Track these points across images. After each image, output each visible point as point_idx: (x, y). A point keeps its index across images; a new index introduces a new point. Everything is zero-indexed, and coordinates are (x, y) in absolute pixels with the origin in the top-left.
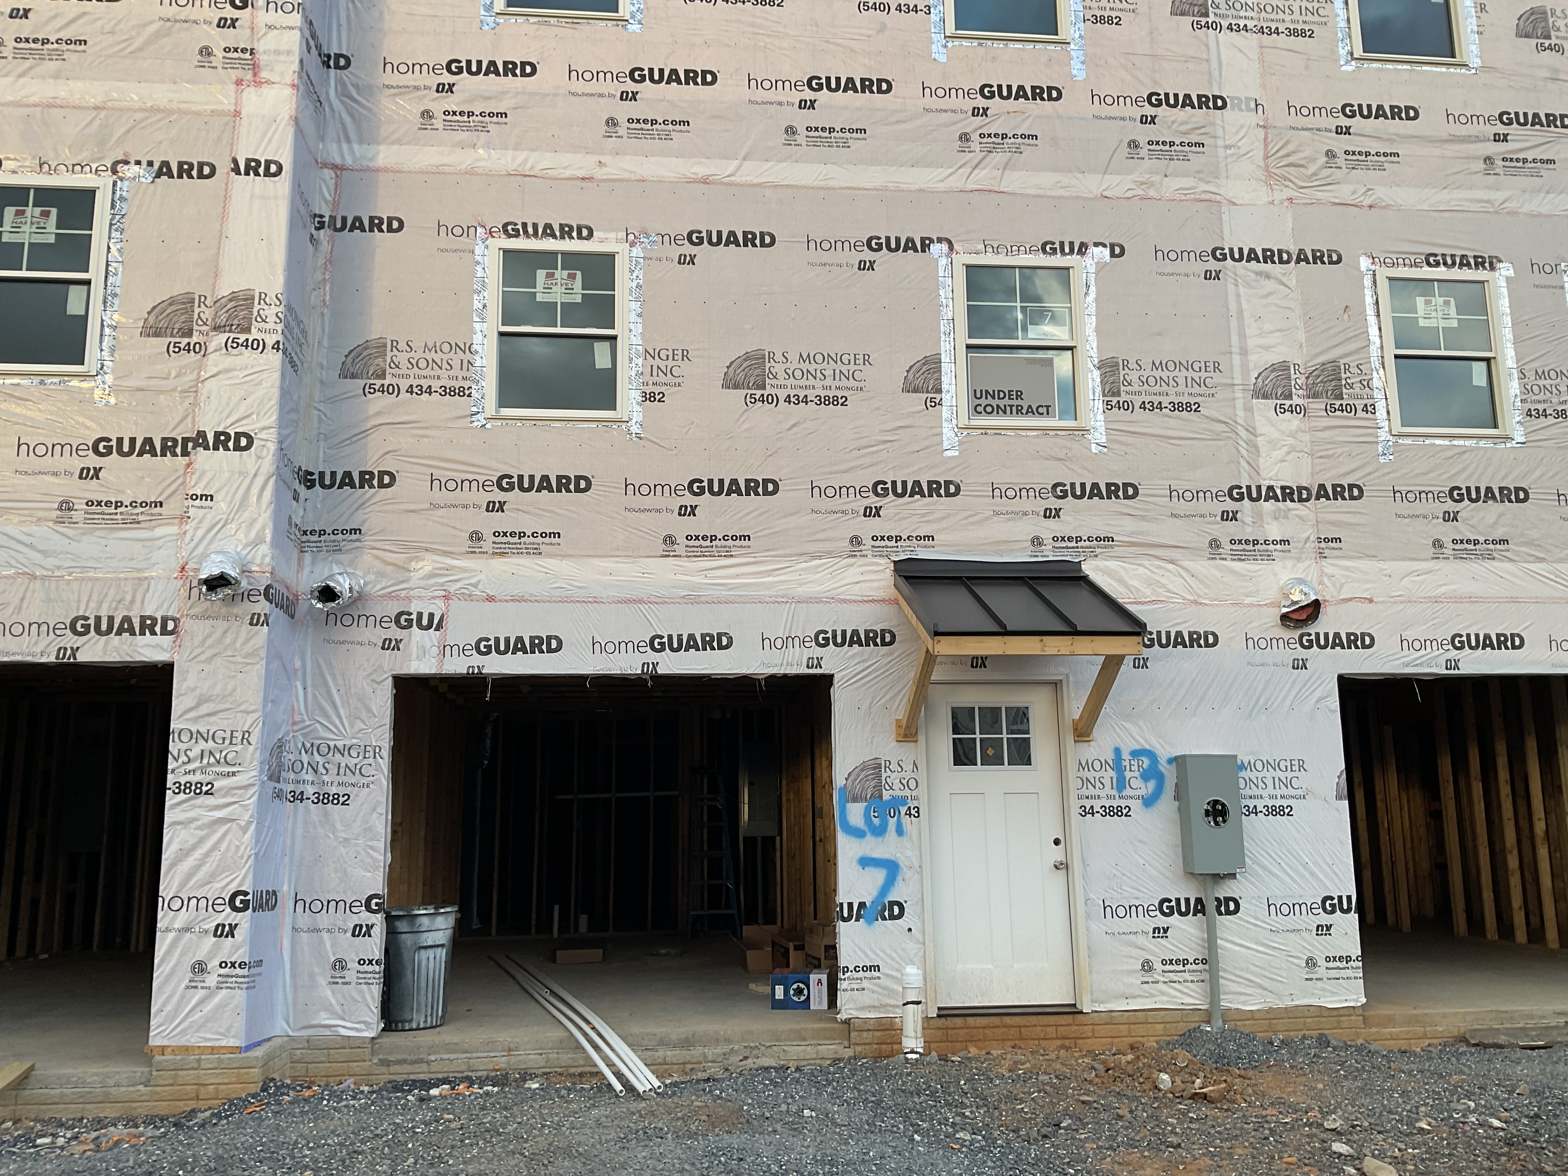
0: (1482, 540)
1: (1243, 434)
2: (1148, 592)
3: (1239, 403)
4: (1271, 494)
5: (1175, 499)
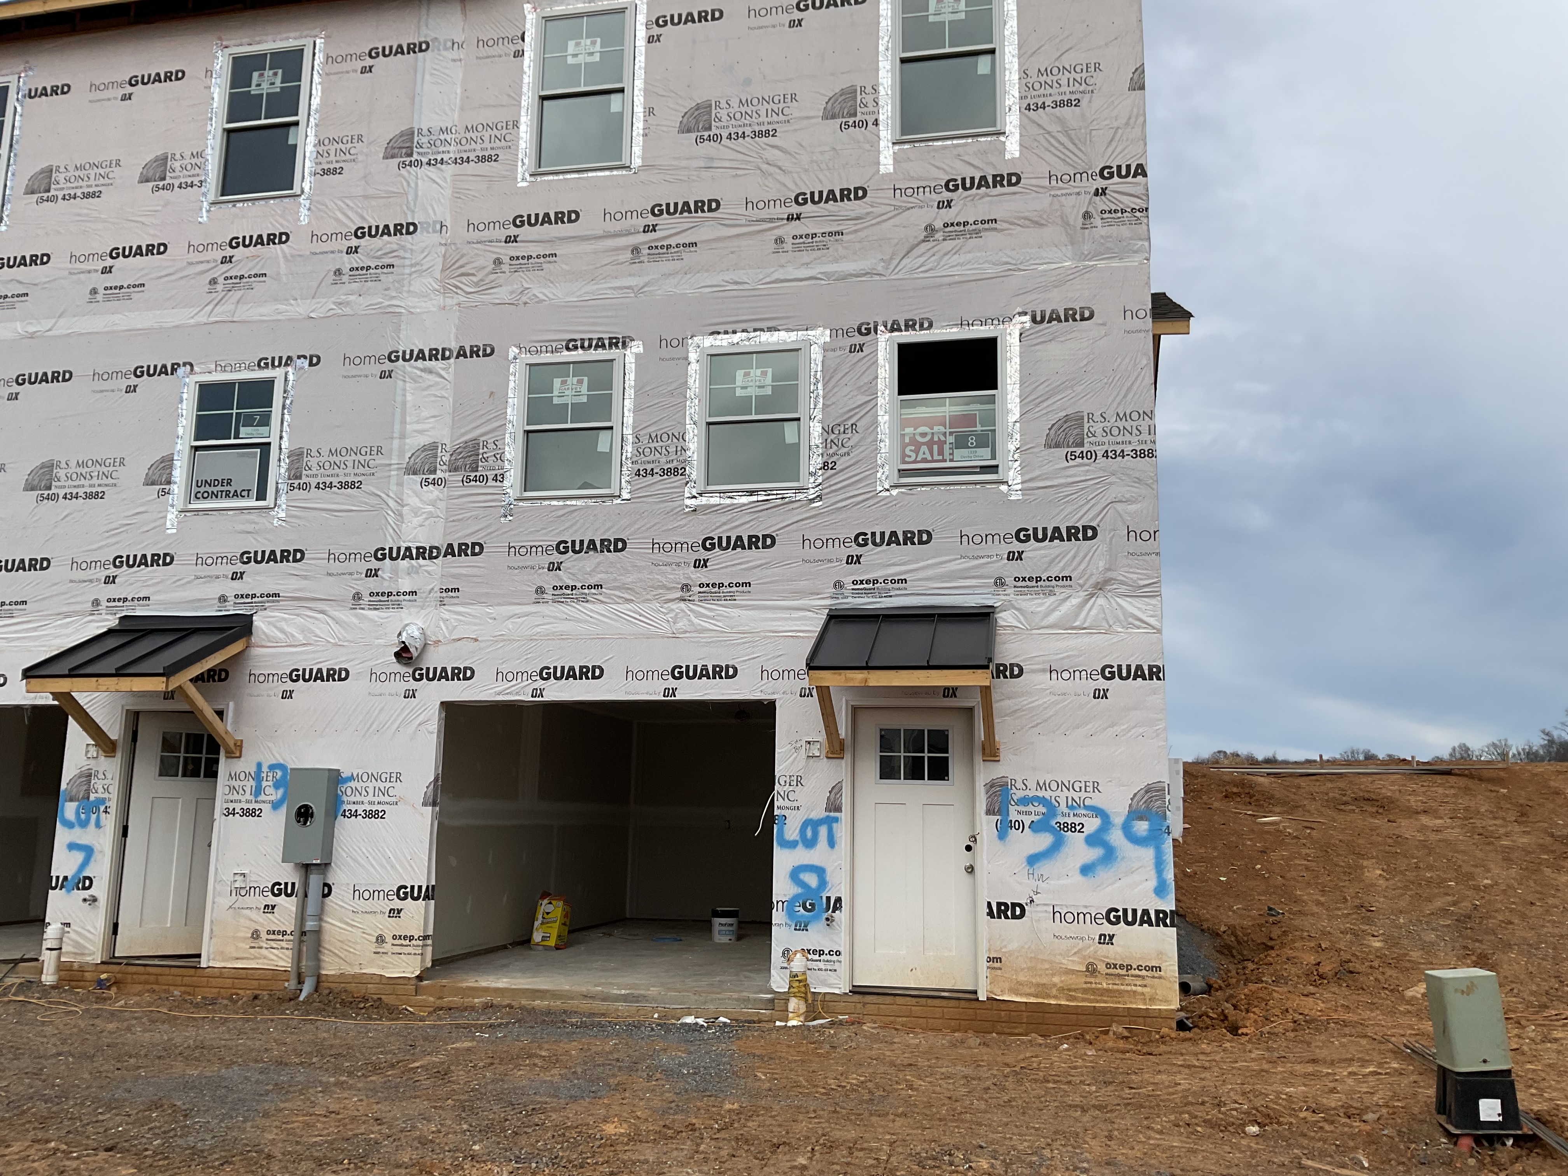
0: (579, 585)
1: (392, 503)
2: (300, 637)
3: (393, 480)
4: (408, 554)
5: (332, 561)
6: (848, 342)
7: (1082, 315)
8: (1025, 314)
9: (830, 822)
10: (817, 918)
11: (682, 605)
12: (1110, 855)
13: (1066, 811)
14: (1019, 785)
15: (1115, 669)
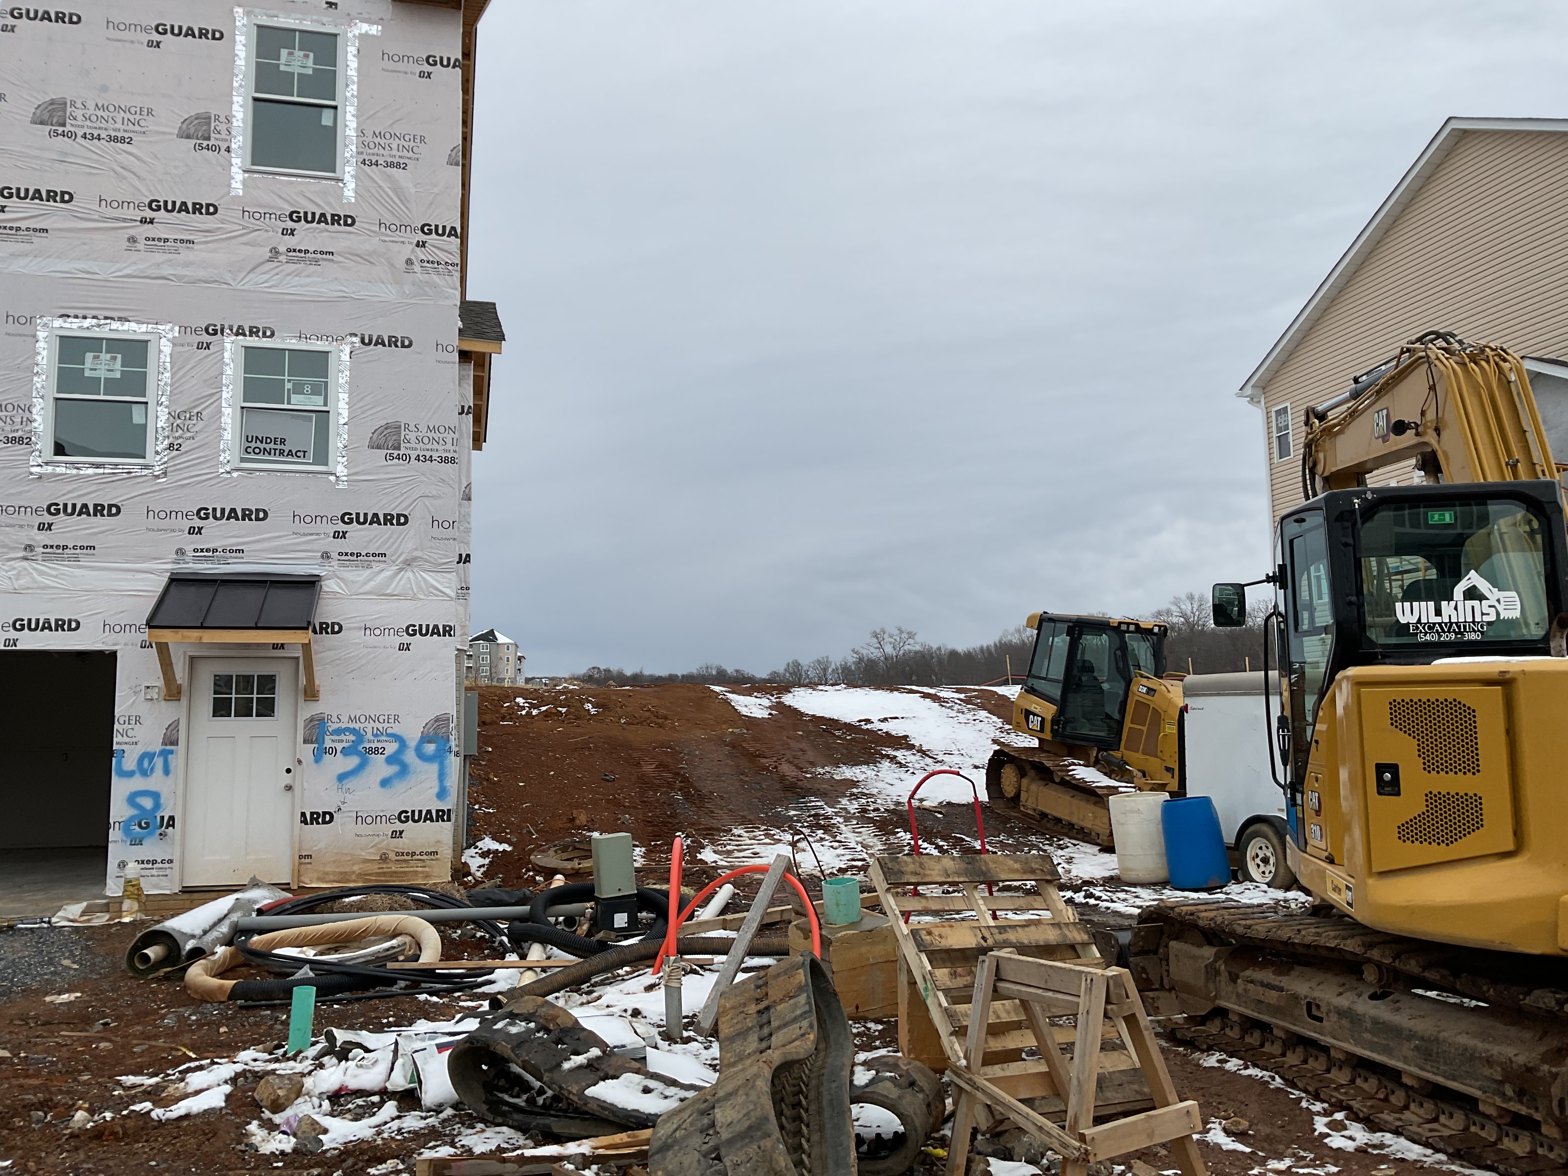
6: (196, 339)
7: (403, 342)
8: (356, 335)
9: (165, 754)
10: (151, 834)
11: (25, 564)
12: (404, 770)
13: (372, 738)
14: (334, 719)
15: (417, 628)
